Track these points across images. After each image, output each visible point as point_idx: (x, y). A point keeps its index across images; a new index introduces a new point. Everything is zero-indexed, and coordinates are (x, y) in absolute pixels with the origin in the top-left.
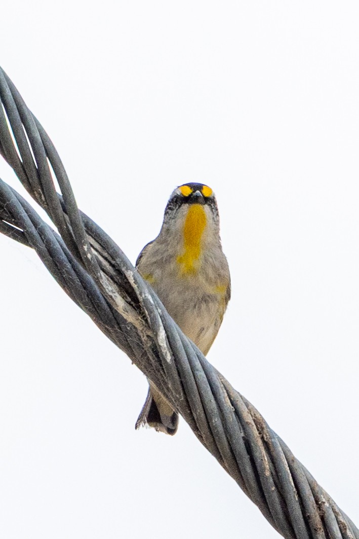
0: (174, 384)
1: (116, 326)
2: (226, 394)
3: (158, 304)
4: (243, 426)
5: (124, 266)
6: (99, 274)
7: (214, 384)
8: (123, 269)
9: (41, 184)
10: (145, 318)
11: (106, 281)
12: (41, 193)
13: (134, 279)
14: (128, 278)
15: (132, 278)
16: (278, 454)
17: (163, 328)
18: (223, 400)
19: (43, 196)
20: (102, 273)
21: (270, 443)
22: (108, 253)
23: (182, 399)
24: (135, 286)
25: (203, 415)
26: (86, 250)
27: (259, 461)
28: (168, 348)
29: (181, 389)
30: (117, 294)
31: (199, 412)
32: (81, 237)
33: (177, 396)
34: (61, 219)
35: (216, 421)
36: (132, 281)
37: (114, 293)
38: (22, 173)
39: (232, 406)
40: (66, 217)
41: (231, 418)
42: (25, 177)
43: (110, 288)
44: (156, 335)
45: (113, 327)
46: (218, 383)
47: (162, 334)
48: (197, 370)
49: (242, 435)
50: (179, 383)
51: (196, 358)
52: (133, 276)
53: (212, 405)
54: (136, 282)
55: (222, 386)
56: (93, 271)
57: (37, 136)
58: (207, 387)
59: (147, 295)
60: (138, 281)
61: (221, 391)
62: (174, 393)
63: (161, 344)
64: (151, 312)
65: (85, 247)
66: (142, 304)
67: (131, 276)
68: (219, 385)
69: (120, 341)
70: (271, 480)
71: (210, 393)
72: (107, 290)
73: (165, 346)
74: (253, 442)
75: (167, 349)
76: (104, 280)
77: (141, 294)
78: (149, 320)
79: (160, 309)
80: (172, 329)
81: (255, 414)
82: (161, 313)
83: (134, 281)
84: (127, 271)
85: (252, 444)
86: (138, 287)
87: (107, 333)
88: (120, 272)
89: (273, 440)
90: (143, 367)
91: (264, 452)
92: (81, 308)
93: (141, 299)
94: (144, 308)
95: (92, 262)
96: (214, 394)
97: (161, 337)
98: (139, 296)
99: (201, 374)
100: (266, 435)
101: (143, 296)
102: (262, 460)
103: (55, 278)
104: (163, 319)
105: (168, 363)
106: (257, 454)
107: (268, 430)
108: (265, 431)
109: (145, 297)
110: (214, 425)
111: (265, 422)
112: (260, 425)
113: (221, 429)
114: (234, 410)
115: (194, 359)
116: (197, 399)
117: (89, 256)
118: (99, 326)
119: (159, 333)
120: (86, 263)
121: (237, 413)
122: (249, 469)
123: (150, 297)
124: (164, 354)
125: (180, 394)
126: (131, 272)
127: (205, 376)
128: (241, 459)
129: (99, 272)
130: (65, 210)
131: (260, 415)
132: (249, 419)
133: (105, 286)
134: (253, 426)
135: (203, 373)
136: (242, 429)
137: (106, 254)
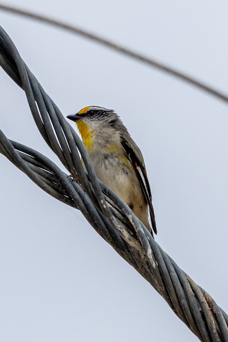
0: (158, 281)
1: (126, 250)
2: (189, 286)
3: (147, 234)
4: (200, 304)
5: (126, 213)
6: (112, 217)
7: (182, 280)
8: (126, 214)
9: (74, 165)
10: (140, 243)
11: (117, 222)
12: (75, 170)
13: (132, 220)
14: (129, 219)
15: (132, 219)
16: (221, 320)
17: (150, 248)
18: (188, 289)
19: (76, 172)
20: (114, 217)
21: (217, 314)
22: (118, 206)
23: (164, 290)
24: (133, 224)
25: (176, 299)
26: (102, 203)
27: (209, 324)
28: (154, 259)
29: (162, 284)
30: (124, 230)
31: (173, 297)
32: (99, 195)
33: (161, 288)
34: (87, 185)
35: (184, 301)
36: (131, 221)
37: (122, 229)
38: (63, 159)
39: (193, 292)
40: (90, 184)
41: (193, 299)
42: (65, 162)
43: (119, 226)
44: (146, 252)
45: (124, 251)
46: (184, 279)
47: (150, 251)
48: (172, 272)
49: (200, 310)
50: (161, 280)
51: (171, 265)
52: (132, 218)
53: (181, 292)
54: (133, 221)
55: (187, 281)
56: (108, 216)
57: (71, 136)
58: (178, 282)
59: (140, 228)
60: (135, 221)
61: (186, 284)
62: (159, 287)
63: (149, 257)
64: (142, 238)
65: (102, 201)
66: (137, 234)
67: (131, 218)
68: (185, 281)
69: (129, 259)
70: (217, 335)
71: (180, 285)
72: (117, 227)
73: (152, 258)
74: (206, 313)
75: (152, 260)
76: (115, 221)
77: (137, 228)
78: (142, 243)
79: (149, 237)
80: (156, 248)
81: (208, 298)
82: (149, 239)
83: (132, 221)
84: (129, 215)
85: (205, 315)
86: (135, 224)
87: (122, 255)
88: (124, 216)
89: (219, 312)
90: (143, 274)
91: (213, 319)
92: (107, 242)
93: (137, 231)
94: (139, 236)
95: (107, 210)
96: (182, 286)
97: (149, 253)
98: (136, 229)
99: (174, 274)
100: (215, 310)
101: (138, 229)
102: (211, 323)
103: (92, 225)
104: (150, 243)
105: (154, 268)
106: (208, 320)
107: (216, 306)
108: (214, 307)
109: (139, 229)
110: (182, 304)
111: (214, 302)
112: (211, 304)
113: (186, 306)
114: (194, 295)
115: (170, 266)
116: (172, 289)
117: (105, 206)
118: (118, 251)
119: (147, 251)
120: (103, 211)
121: (196, 296)
122: (204, 329)
123: (142, 230)
124: (151, 263)
125: (162, 287)
126: (131, 216)
127: (177, 275)
128: (199, 323)
129: (112, 216)
130: (89, 180)
131: (212, 299)
132: (203, 299)
133: (116, 225)
134: (206, 304)
135: (175, 274)
136: (200, 306)
137: (117, 206)
